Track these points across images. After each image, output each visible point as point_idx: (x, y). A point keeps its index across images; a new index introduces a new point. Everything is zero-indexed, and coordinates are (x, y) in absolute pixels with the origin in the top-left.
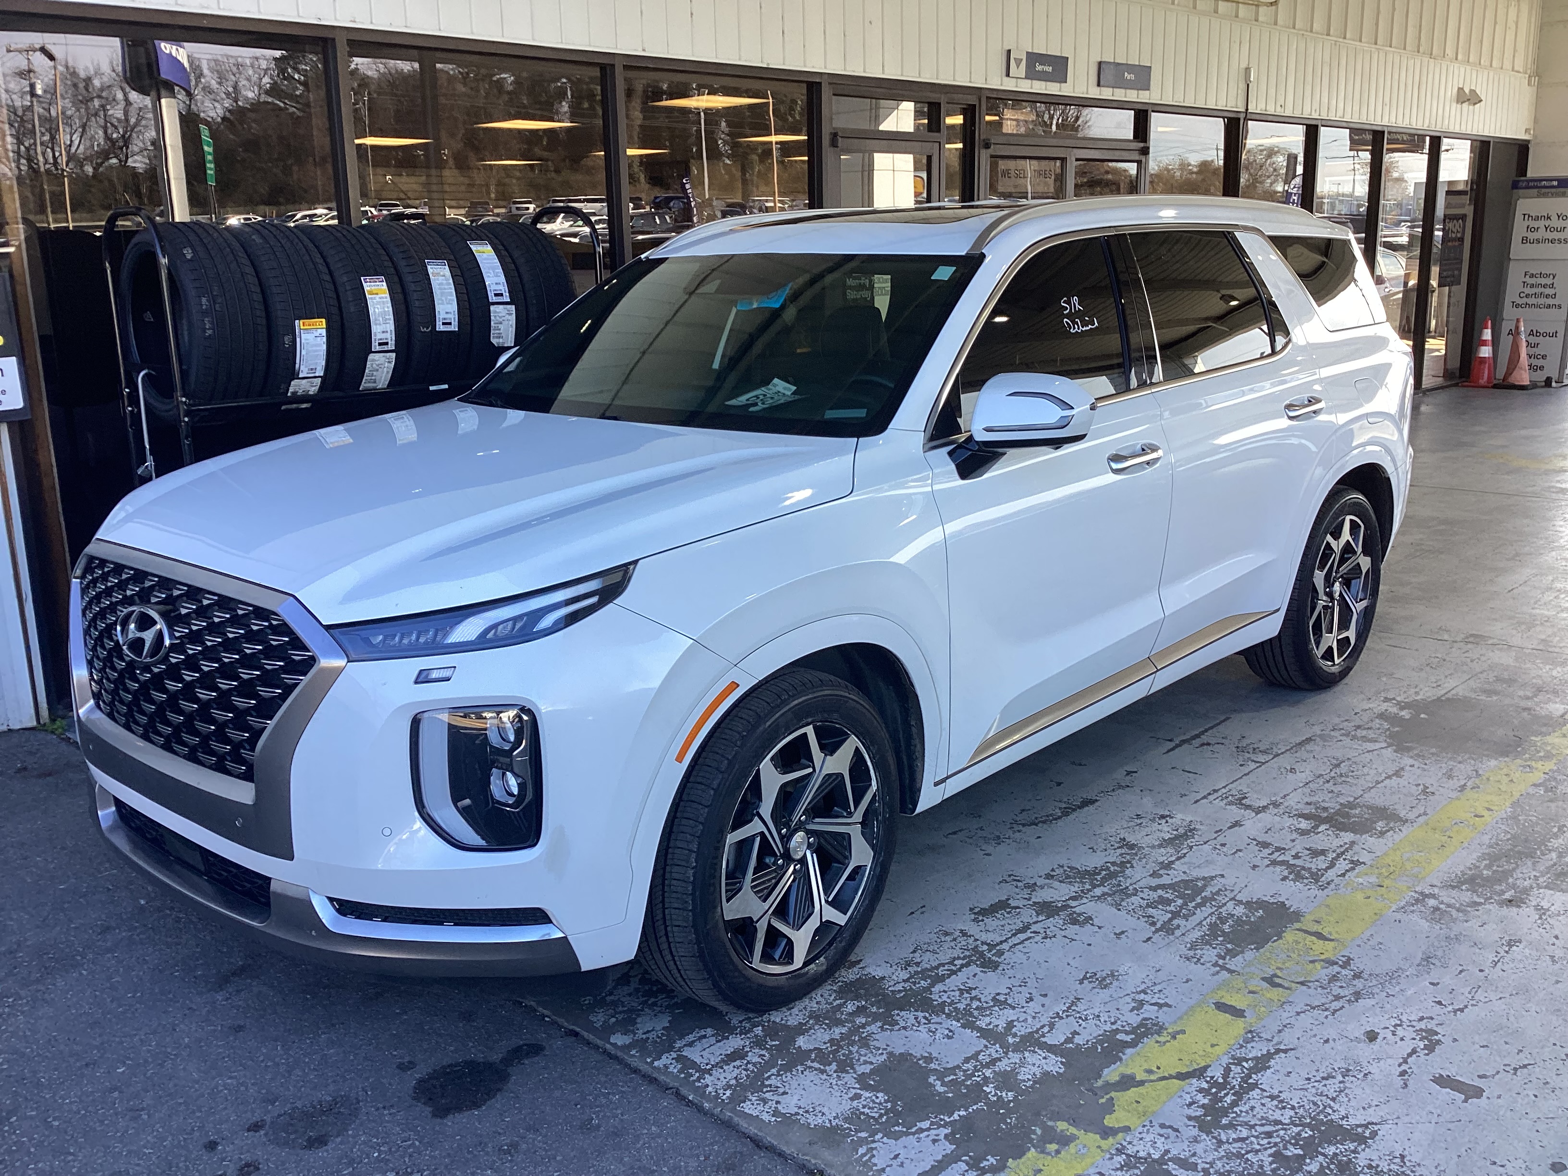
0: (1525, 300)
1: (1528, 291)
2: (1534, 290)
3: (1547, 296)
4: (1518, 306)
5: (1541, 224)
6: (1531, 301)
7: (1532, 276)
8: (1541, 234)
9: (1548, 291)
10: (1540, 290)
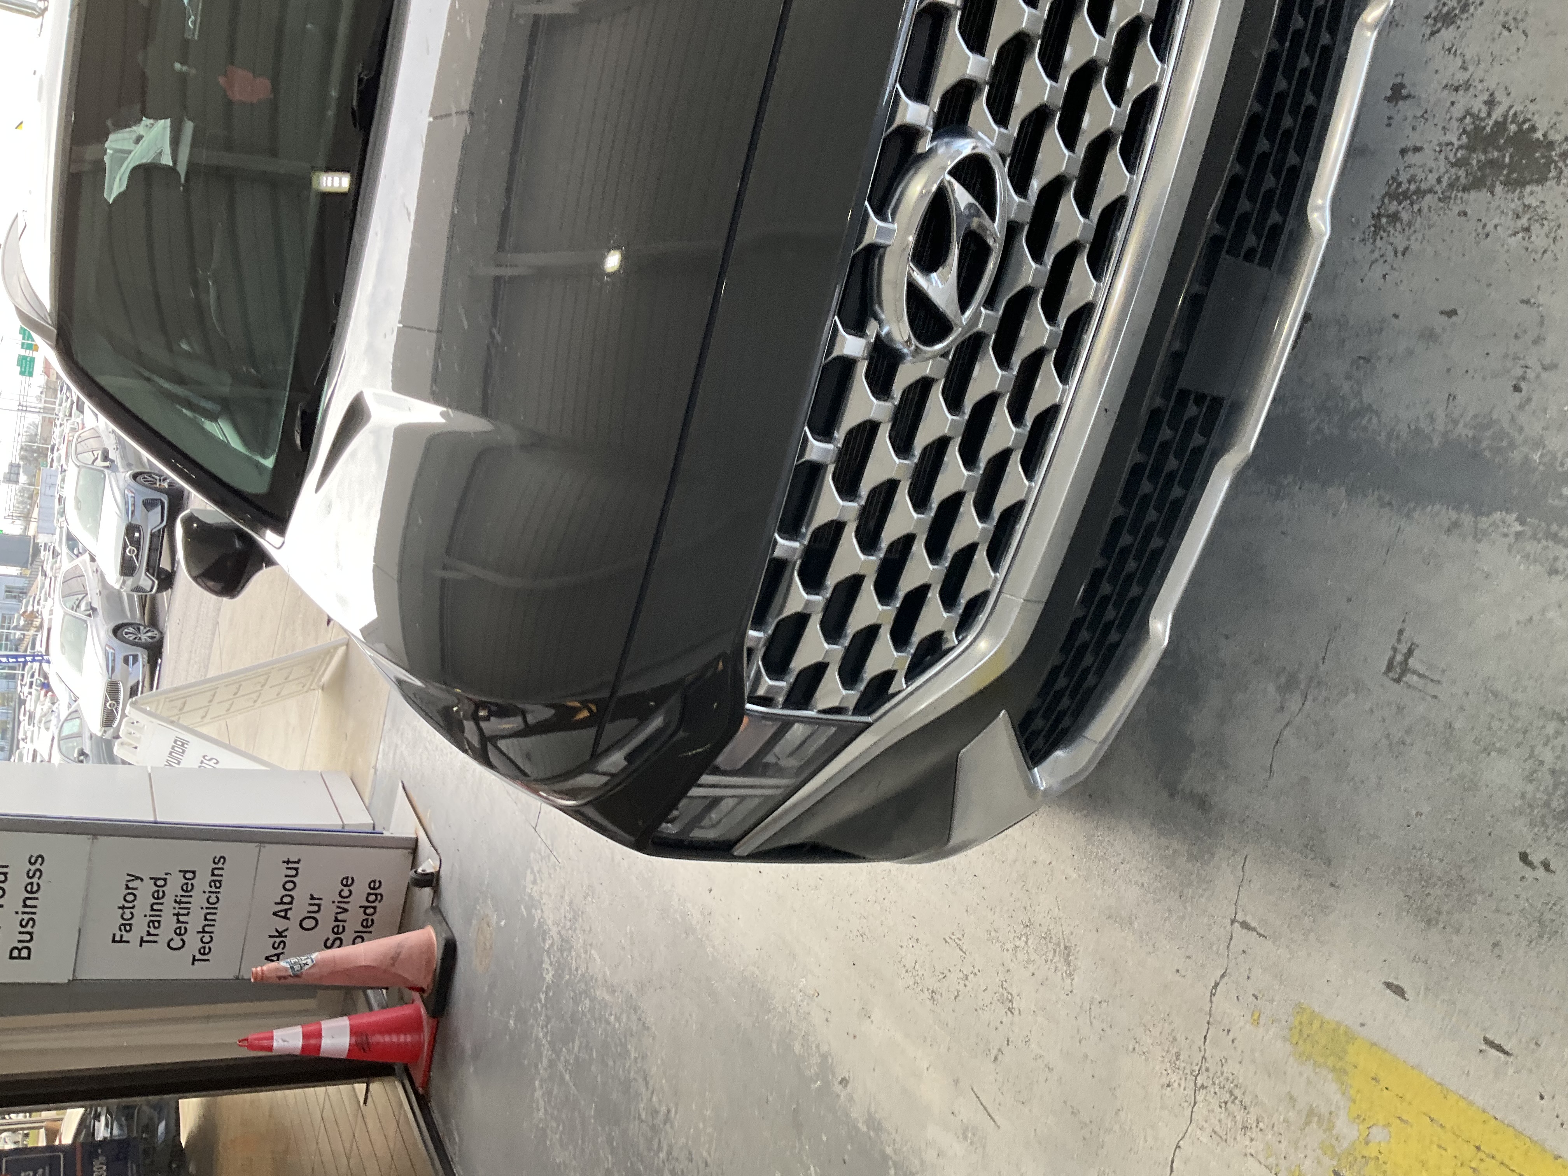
0: (193, 938)
1: (165, 931)
2: (168, 923)
3: (187, 889)
4: (205, 952)
6: (195, 921)
7: (127, 926)
9: (174, 888)
10: (168, 907)
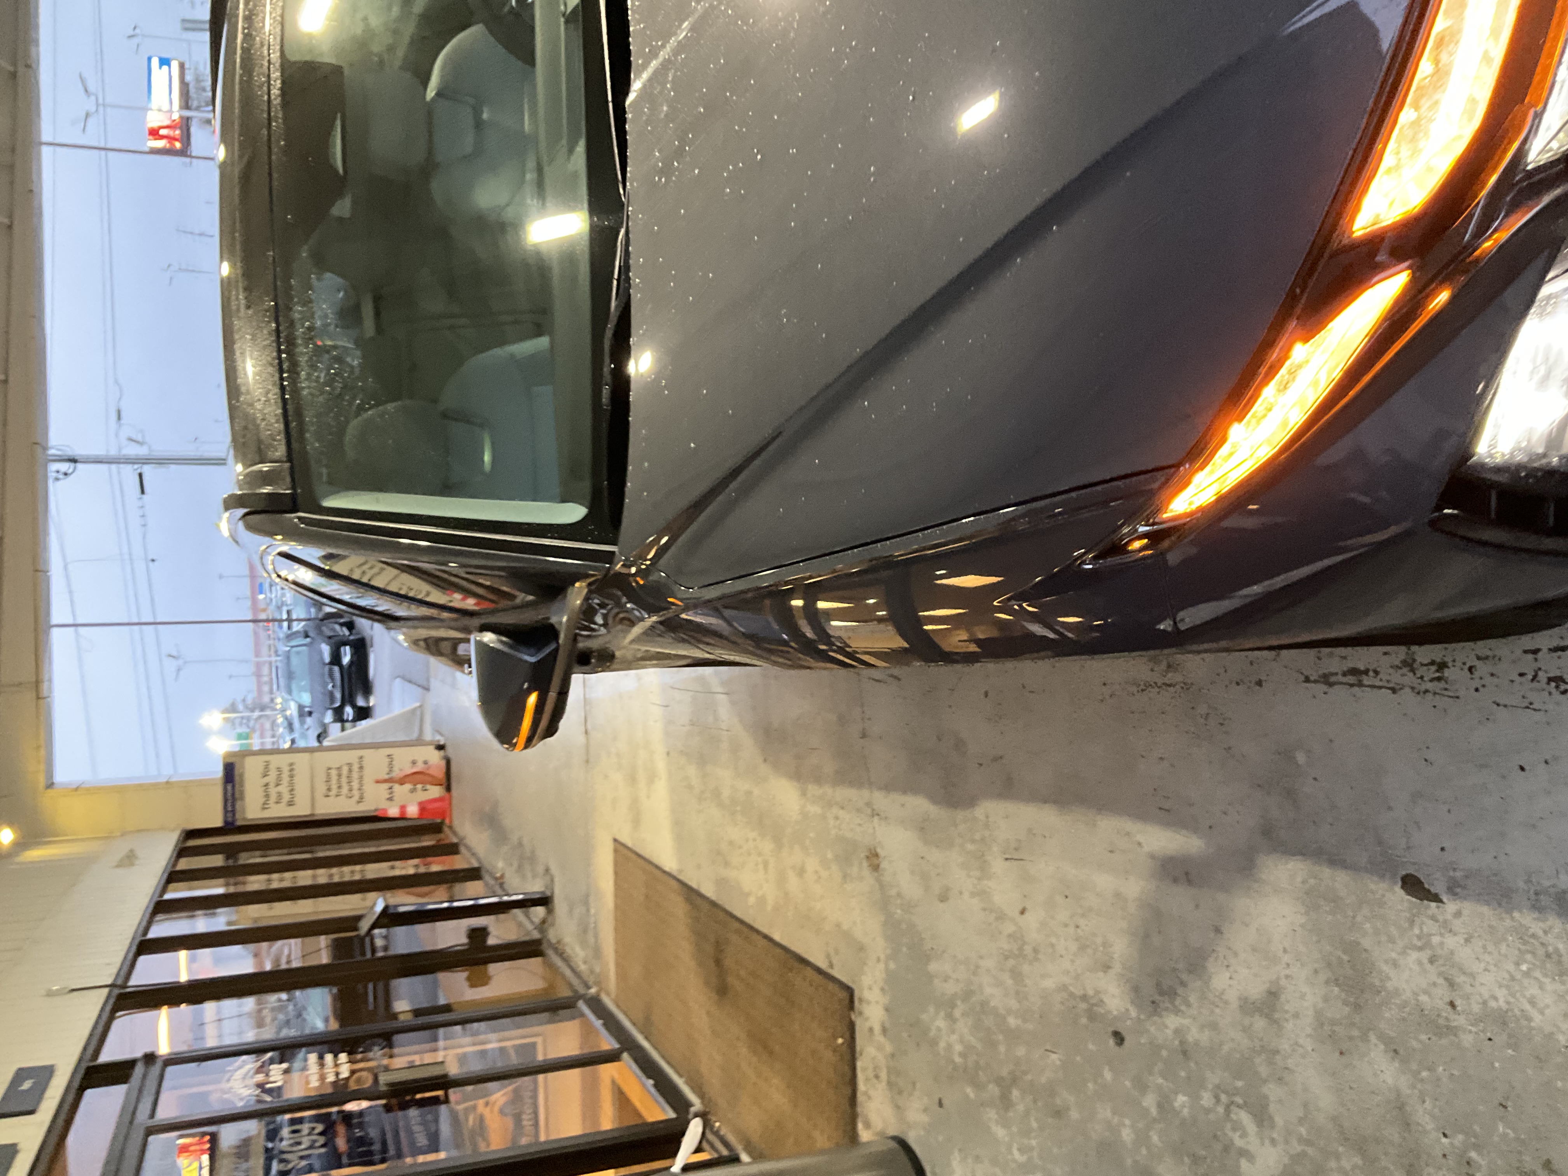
0: (356, 793)
1: (345, 790)
2: (345, 785)
3: (350, 771)
4: (361, 797)
5: (273, 791)
6: (355, 785)
7: (329, 790)
8: (284, 789)
9: (345, 772)
10: (344, 780)
